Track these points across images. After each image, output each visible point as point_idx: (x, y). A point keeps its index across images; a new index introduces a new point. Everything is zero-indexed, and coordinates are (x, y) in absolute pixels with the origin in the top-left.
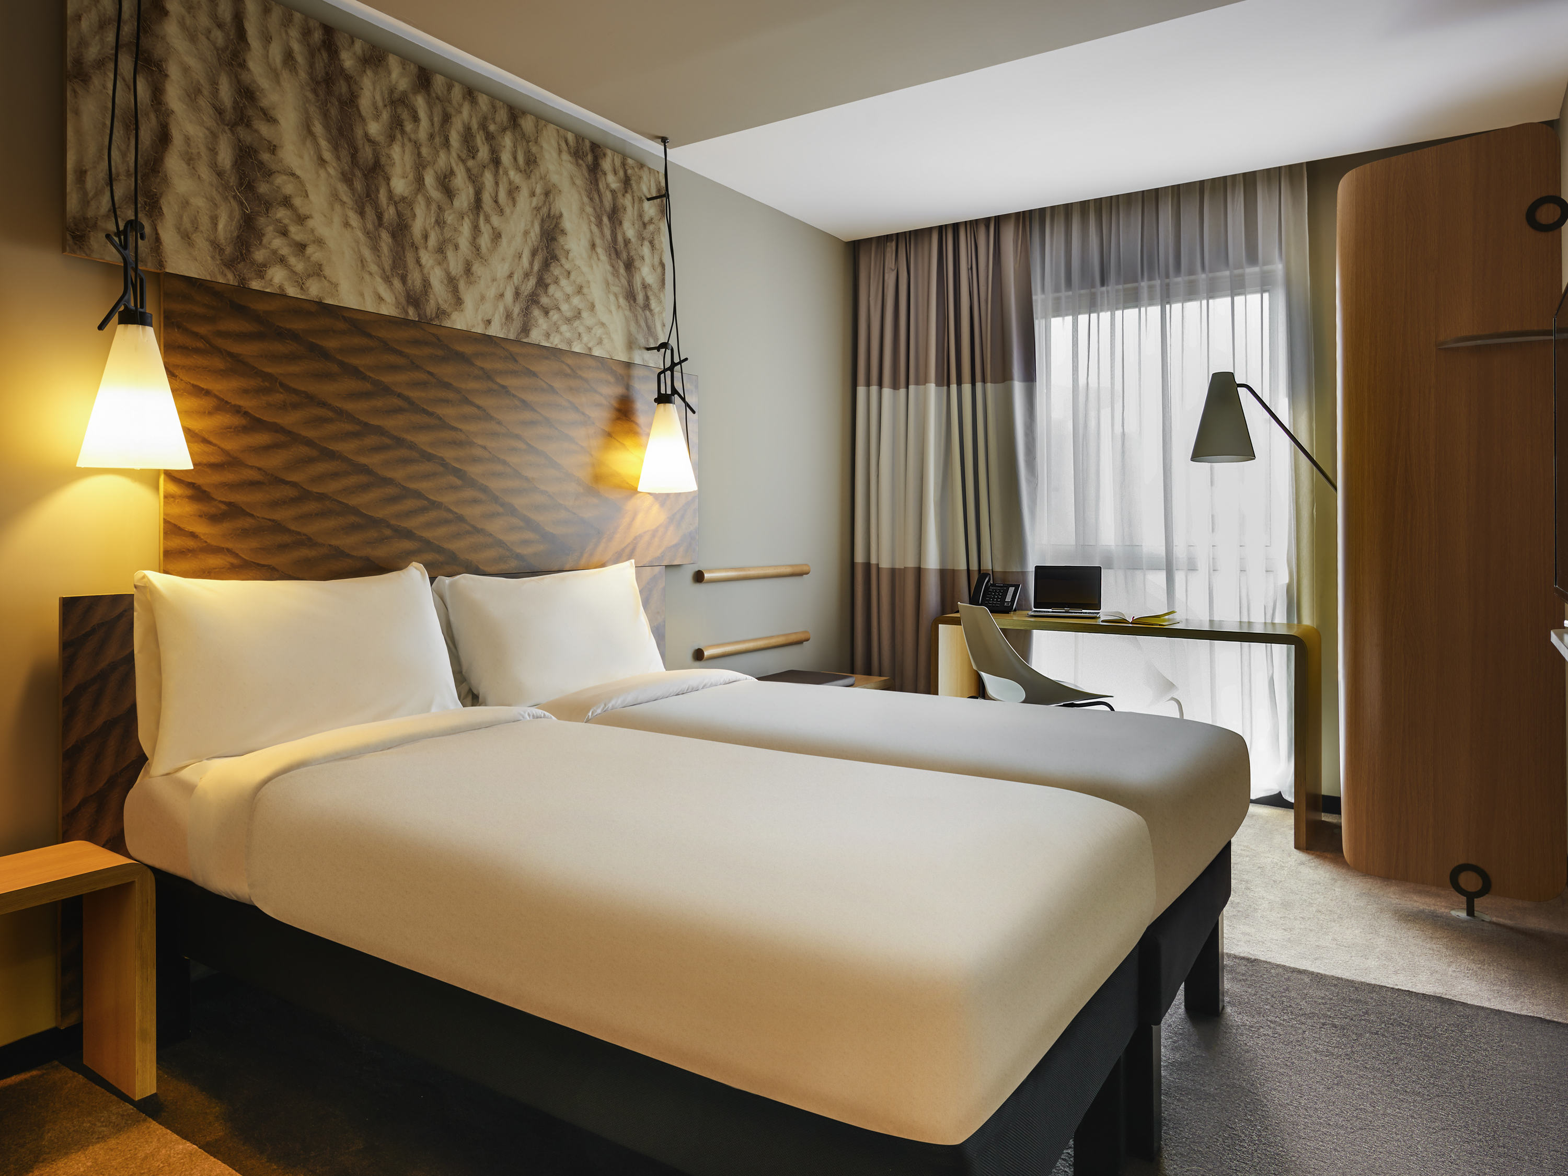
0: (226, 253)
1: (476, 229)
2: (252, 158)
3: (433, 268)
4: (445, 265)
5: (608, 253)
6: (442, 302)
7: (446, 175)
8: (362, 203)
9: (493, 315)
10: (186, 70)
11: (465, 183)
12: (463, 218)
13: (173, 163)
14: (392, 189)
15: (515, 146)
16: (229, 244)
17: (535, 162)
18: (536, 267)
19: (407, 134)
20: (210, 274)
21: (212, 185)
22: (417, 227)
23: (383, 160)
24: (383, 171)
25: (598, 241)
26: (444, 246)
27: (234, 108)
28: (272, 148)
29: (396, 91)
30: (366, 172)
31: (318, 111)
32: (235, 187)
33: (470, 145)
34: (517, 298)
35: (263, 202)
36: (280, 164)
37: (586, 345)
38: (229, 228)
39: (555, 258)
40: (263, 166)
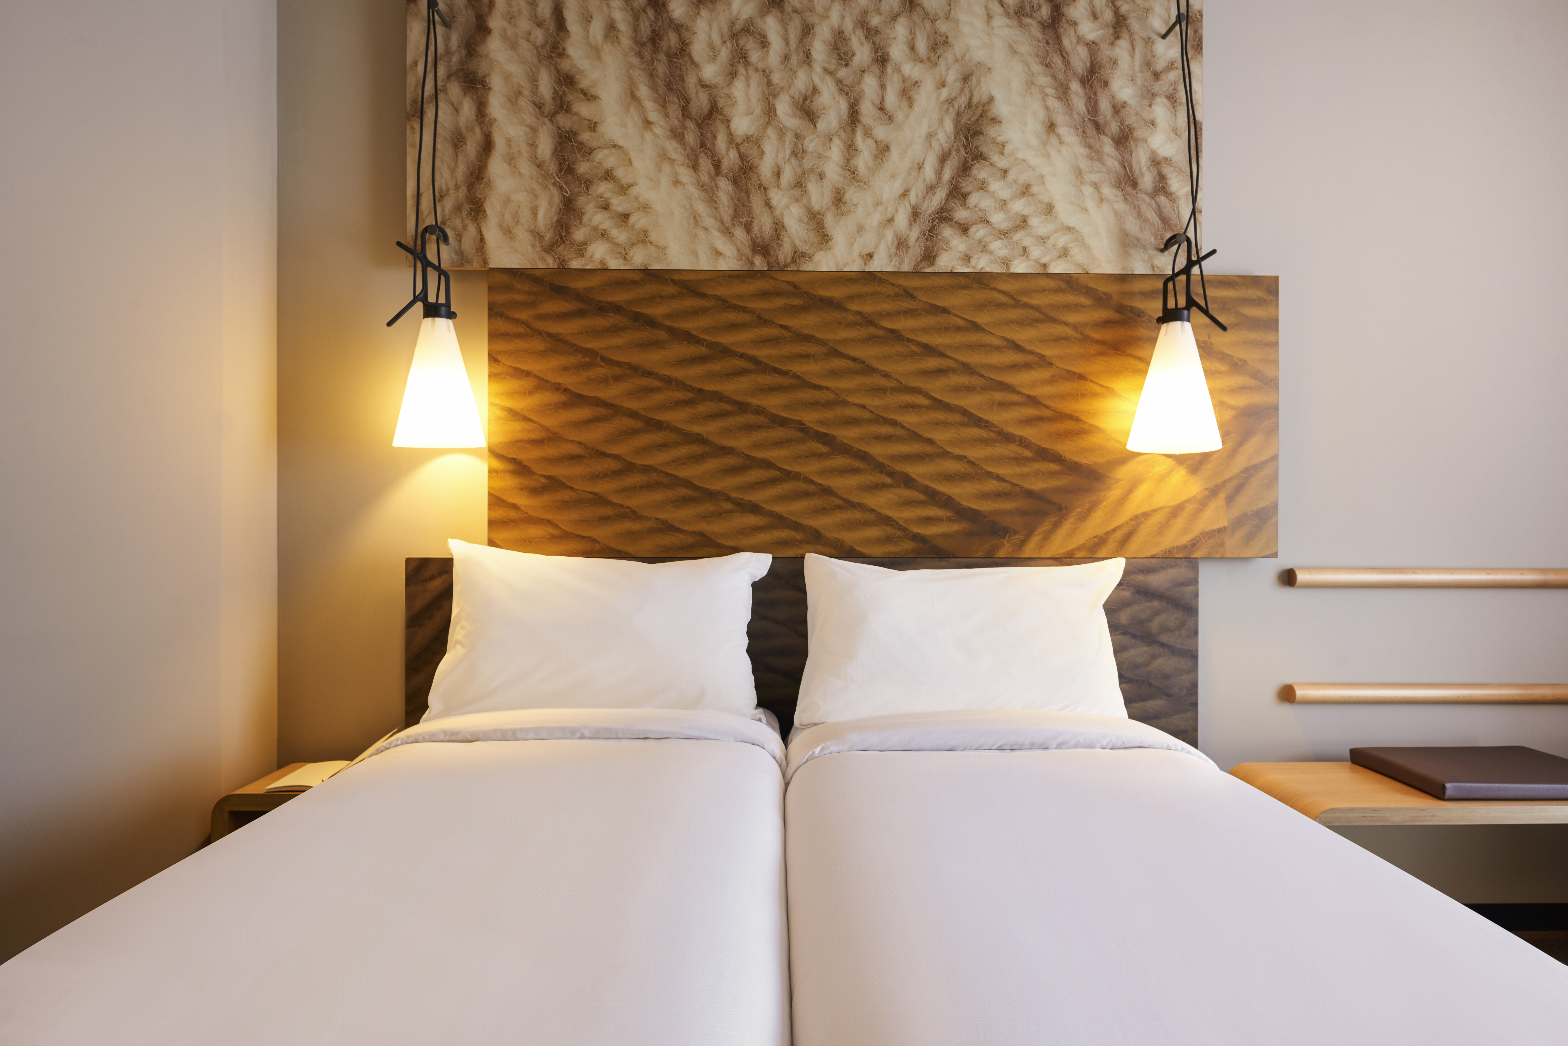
0: (546, 239)
1: (851, 149)
2: (571, 141)
3: (787, 206)
4: (805, 201)
5: (1080, 130)
6: (800, 243)
7: (806, 97)
8: (696, 155)
9: (877, 247)
10: (507, 77)
11: (834, 98)
12: (831, 140)
13: (496, 167)
14: (732, 131)
15: (912, 33)
16: (549, 230)
17: (946, 42)
18: (947, 175)
19: (752, 64)
20: (530, 262)
21: (532, 178)
22: (765, 168)
23: (721, 103)
24: (721, 114)
25: (1060, 119)
26: (803, 179)
27: (554, 99)
28: (592, 125)
29: (739, 21)
30: (700, 122)
31: (643, 74)
32: (554, 174)
33: (841, 51)
34: (915, 220)
35: (583, 182)
36: (601, 139)
37: (1036, 261)
38: (549, 214)
39: (979, 157)
40: (583, 146)
